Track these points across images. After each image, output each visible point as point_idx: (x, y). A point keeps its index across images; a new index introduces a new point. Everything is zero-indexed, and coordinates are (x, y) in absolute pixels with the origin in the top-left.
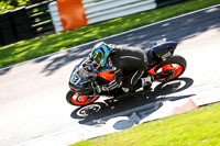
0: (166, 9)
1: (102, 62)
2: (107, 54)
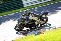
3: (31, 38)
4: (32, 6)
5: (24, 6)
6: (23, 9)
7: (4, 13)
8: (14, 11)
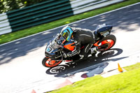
0: (18, 32)
1: (68, 38)
2: (71, 33)
3: (93, 83)
4: (92, 12)
5: (75, 13)
6: (72, 18)
7: (29, 31)
8: (52, 24)
